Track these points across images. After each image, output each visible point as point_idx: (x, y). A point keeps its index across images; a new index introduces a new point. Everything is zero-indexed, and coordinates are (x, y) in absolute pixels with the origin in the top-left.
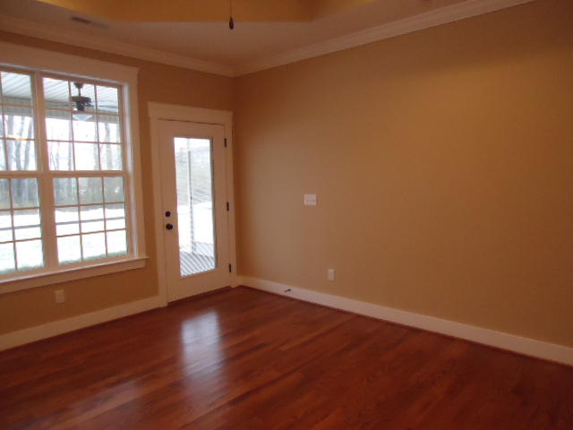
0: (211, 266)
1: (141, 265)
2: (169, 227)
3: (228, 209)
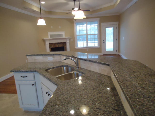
0: (112, 50)
1: (99, 48)
2: (104, 42)
3: (117, 40)
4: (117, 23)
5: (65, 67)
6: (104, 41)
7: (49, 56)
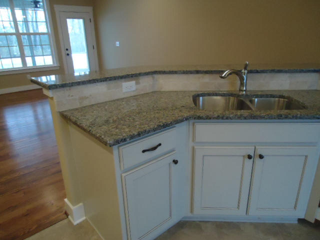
1: (58, 68)
2: (68, 55)
3: (94, 48)
4: (89, 9)
5: (201, 98)
6: (67, 52)
7: (125, 82)
